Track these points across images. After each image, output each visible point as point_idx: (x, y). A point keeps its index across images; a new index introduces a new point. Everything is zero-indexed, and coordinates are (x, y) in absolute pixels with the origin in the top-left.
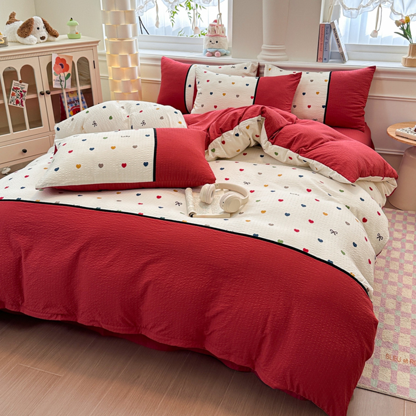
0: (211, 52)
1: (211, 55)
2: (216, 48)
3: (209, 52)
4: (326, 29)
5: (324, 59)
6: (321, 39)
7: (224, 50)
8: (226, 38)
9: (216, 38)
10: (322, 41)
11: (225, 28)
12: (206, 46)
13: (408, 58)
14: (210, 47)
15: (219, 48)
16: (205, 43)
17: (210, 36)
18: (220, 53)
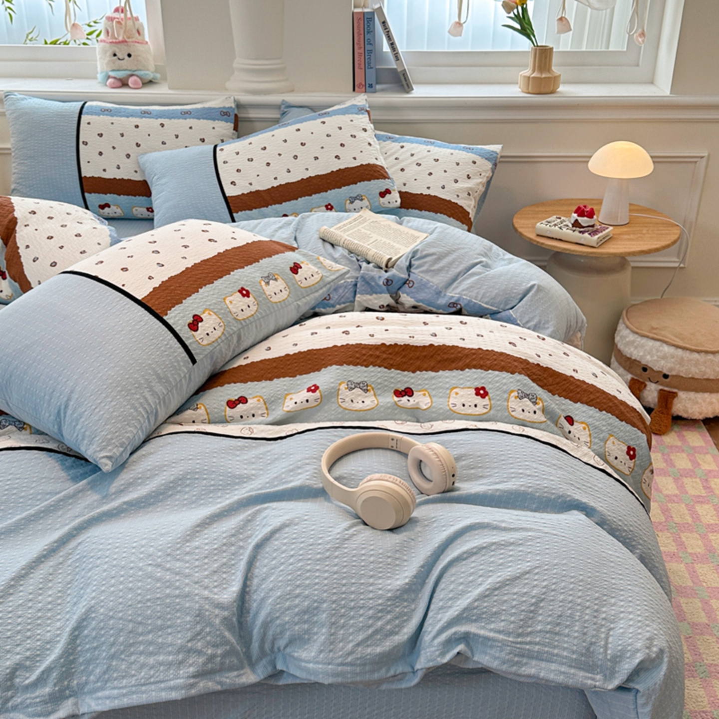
0: (118, 77)
1: (119, 84)
2: (129, 68)
3: (115, 78)
4: (366, 22)
5: (367, 85)
6: (358, 44)
7: (147, 72)
8: (146, 46)
9: (126, 48)
10: (360, 48)
11: (142, 25)
12: (105, 66)
13: (533, 76)
14: (114, 68)
15: (135, 68)
16: (100, 58)
17: (111, 43)
18: (141, 79)
